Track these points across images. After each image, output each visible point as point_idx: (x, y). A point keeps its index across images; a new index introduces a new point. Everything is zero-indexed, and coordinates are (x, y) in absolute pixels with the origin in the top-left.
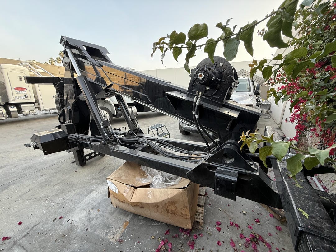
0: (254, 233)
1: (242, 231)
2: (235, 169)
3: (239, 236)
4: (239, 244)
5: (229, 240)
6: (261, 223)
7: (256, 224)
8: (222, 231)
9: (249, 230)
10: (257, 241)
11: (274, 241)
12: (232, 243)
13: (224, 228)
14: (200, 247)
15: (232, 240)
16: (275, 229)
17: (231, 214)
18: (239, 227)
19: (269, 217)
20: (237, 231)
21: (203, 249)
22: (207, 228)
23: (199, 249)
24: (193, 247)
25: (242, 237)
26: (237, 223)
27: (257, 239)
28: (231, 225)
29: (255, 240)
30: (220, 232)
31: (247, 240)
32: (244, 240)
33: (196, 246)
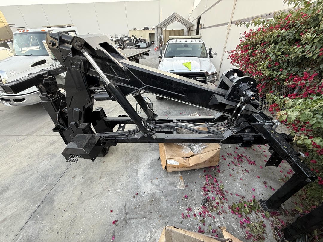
0: (238, 154)
1: (234, 155)
2: (251, 134)
3: (234, 158)
4: (236, 162)
5: (231, 162)
7: (237, 150)
8: (226, 159)
9: (236, 154)
11: (246, 154)
12: (233, 162)
13: (226, 157)
15: (232, 161)
16: (244, 149)
17: (225, 150)
18: (232, 154)
20: (232, 157)
21: (224, 170)
23: (223, 171)
24: (220, 172)
25: (235, 158)
26: (230, 153)
27: (241, 156)
28: (228, 155)
31: (237, 159)
33: (221, 171)
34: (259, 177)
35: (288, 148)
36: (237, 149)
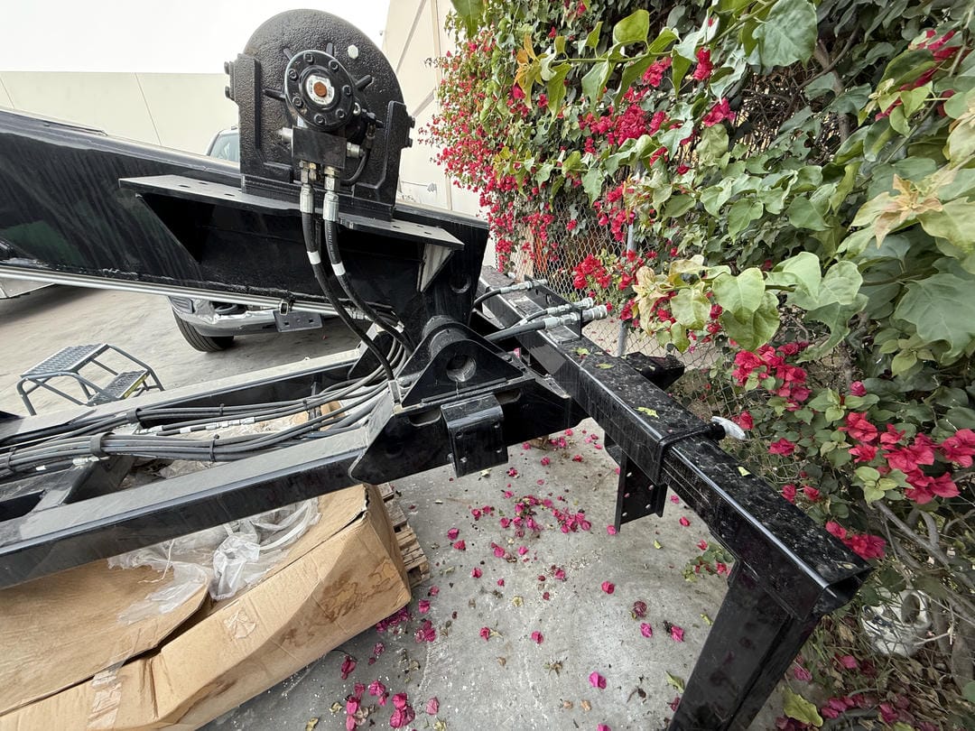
0: (518, 500)
1: (500, 512)
2: (485, 390)
3: (500, 527)
4: (509, 542)
5: (489, 550)
6: (519, 472)
7: (513, 481)
8: (468, 544)
9: (509, 500)
10: (530, 511)
11: (550, 488)
12: (498, 549)
13: (468, 536)
14: (446, 619)
15: (494, 546)
16: (542, 467)
17: (465, 496)
18: (493, 509)
19: (525, 452)
20: (492, 520)
21: (455, 615)
22: (438, 564)
23: (449, 624)
24: (432, 632)
25: (506, 523)
26: (485, 505)
27: (528, 506)
28: (477, 519)
29: (527, 511)
30: (465, 549)
31: (517, 523)
32: (513, 526)
33: (438, 624)
34: (610, 589)
35: (659, 412)
36: (512, 475)
